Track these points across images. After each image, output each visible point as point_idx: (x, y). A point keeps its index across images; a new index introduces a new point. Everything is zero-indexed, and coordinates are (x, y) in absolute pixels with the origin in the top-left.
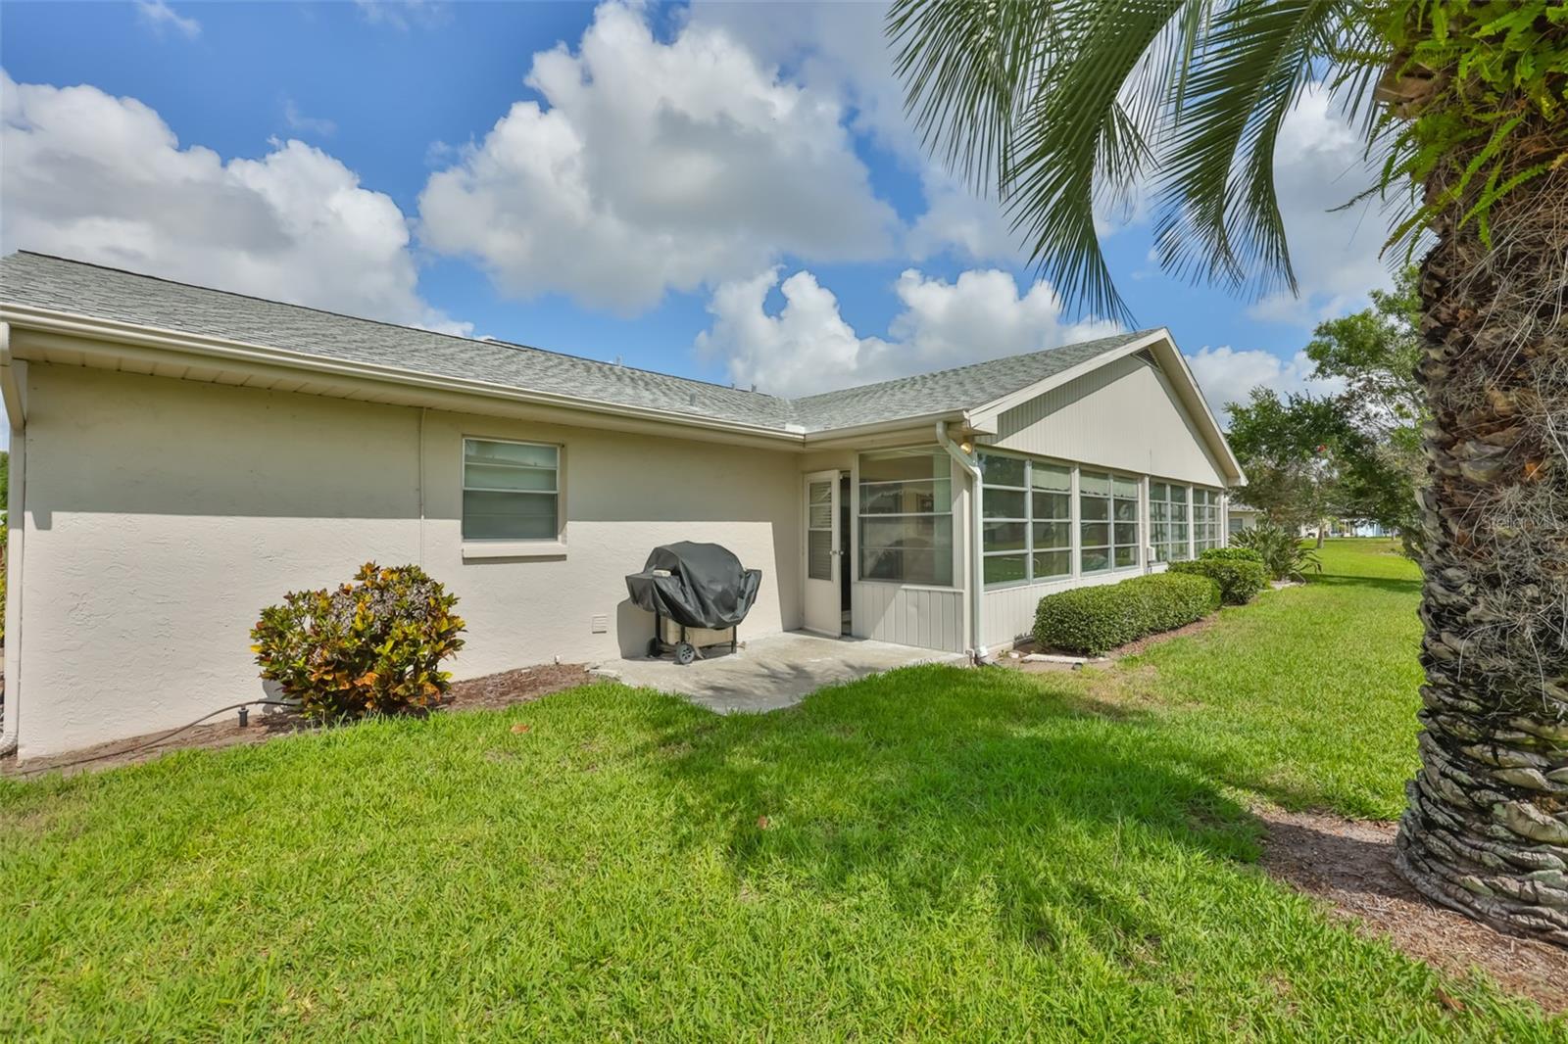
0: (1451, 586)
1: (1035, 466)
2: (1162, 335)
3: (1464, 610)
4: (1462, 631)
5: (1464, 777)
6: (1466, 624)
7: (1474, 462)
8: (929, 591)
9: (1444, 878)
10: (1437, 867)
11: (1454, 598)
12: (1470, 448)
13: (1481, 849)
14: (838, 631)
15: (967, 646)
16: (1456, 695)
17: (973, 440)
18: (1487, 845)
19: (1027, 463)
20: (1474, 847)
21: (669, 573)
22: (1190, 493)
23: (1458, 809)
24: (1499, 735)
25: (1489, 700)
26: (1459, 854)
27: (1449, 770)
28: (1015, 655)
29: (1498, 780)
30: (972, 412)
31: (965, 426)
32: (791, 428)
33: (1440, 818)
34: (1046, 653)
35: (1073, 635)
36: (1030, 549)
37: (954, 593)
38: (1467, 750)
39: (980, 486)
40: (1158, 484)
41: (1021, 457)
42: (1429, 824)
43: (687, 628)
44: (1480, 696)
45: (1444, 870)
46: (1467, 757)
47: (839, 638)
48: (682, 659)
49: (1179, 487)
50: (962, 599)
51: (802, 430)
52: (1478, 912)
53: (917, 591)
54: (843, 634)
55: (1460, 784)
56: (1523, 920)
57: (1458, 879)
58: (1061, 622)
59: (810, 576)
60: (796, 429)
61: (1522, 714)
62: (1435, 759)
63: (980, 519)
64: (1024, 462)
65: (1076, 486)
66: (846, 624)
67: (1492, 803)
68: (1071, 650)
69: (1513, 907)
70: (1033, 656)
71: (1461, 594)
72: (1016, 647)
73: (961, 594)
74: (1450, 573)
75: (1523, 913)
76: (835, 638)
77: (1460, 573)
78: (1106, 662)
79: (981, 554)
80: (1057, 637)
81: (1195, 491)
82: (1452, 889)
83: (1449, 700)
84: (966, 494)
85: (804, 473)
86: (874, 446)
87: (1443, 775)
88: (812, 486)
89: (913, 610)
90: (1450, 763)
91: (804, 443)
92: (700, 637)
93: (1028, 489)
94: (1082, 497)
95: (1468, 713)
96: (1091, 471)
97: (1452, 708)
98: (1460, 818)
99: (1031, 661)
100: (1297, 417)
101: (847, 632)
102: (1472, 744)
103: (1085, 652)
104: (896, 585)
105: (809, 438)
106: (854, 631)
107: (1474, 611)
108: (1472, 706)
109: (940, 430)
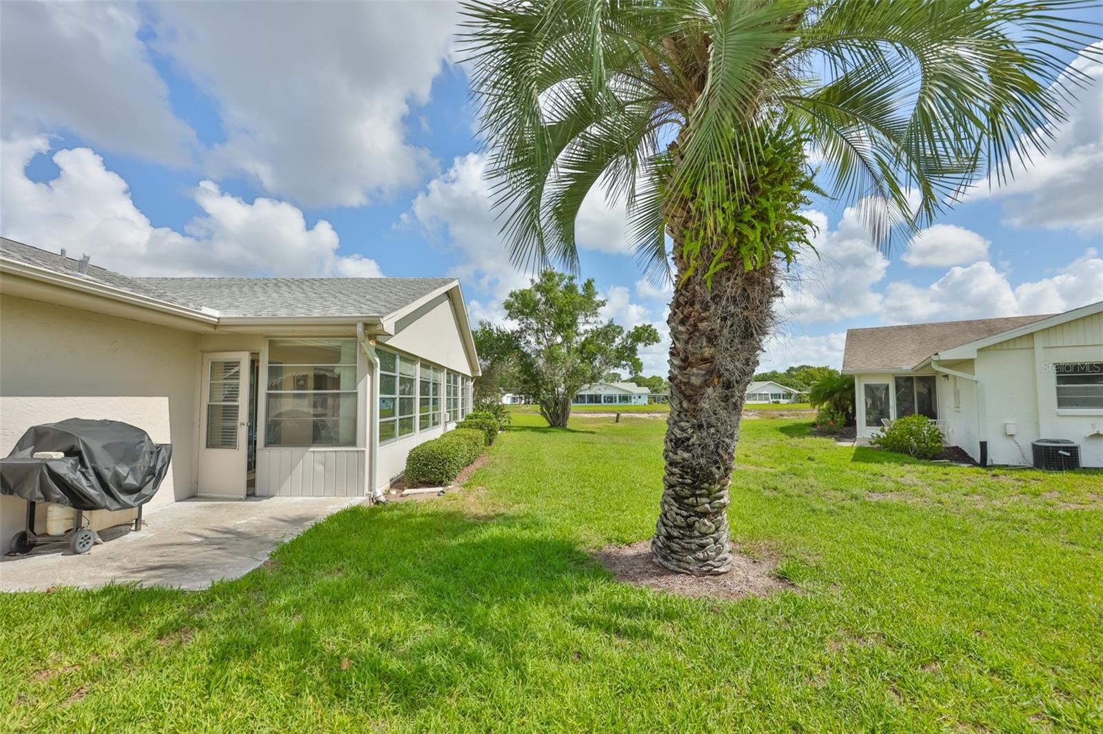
0: (683, 430)
1: (403, 359)
2: (456, 283)
3: (688, 439)
4: (687, 449)
5: (685, 513)
6: (688, 446)
7: (696, 376)
8: (335, 451)
9: (679, 560)
10: (675, 556)
11: (685, 435)
12: (695, 370)
13: (690, 543)
14: (243, 494)
15: (367, 490)
16: (682, 477)
17: (375, 338)
18: (692, 541)
19: (397, 356)
20: (687, 543)
21: (61, 455)
22: (460, 379)
23: (680, 528)
24: (698, 492)
25: (695, 477)
26: (683, 548)
27: (679, 511)
28: (394, 492)
29: (695, 512)
30: (385, 318)
31: (379, 328)
32: (206, 310)
33: (676, 534)
34: (414, 488)
35: (434, 473)
36: (397, 417)
37: (358, 451)
38: (686, 501)
39: (378, 372)
40: (450, 372)
41: (394, 352)
42: (669, 537)
43: (85, 513)
44: (692, 476)
45: (678, 557)
46: (685, 504)
47: (246, 500)
48: (79, 548)
49: (456, 374)
50: (364, 456)
51: (216, 313)
52: (690, 571)
53: (325, 452)
54: (248, 495)
55: (683, 517)
56: (704, 569)
57: (684, 559)
58: (426, 465)
59: (207, 447)
60: (211, 312)
61: (705, 482)
62: (673, 507)
63: (378, 396)
64: (395, 355)
65: (417, 372)
66: (251, 483)
67: (694, 522)
68: (431, 483)
69: (701, 565)
70: (407, 491)
71: (687, 433)
72: (392, 486)
73: (363, 451)
74: (683, 424)
75: (704, 566)
76: (240, 500)
77: (687, 424)
78: (453, 488)
79: (378, 420)
80: (424, 475)
81: (463, 379)
82: (682, 564)
83: (680, 480)
84: (369, 377)
85: (203, 352)
86: (294, 334)
87: (677, 514)
88: (213, 363)
89: (320, 468)
90: (678, 508)
91: (215, 326)
92: (97, 520)
93: (397, 374)
94: (421, 381)
95: (688, 485)
96: (426, 364)
97: (681, 483)
98: (682, 532)
99: (408, 495)
100: (499, 339)
101: (252, 492)
102: (688, 498)
103: (440, 484)
104: (306, 448)
105: (222, 322)
106: (258, 491)
107: (692, 440)
108: (689, 481)
109: (360, 329)
